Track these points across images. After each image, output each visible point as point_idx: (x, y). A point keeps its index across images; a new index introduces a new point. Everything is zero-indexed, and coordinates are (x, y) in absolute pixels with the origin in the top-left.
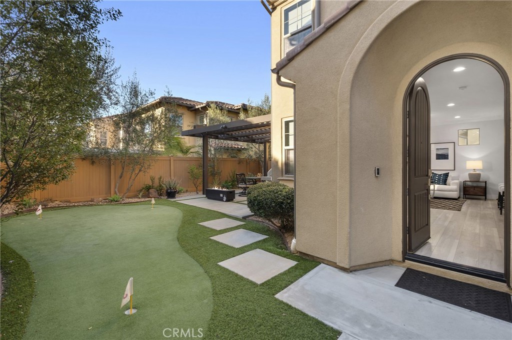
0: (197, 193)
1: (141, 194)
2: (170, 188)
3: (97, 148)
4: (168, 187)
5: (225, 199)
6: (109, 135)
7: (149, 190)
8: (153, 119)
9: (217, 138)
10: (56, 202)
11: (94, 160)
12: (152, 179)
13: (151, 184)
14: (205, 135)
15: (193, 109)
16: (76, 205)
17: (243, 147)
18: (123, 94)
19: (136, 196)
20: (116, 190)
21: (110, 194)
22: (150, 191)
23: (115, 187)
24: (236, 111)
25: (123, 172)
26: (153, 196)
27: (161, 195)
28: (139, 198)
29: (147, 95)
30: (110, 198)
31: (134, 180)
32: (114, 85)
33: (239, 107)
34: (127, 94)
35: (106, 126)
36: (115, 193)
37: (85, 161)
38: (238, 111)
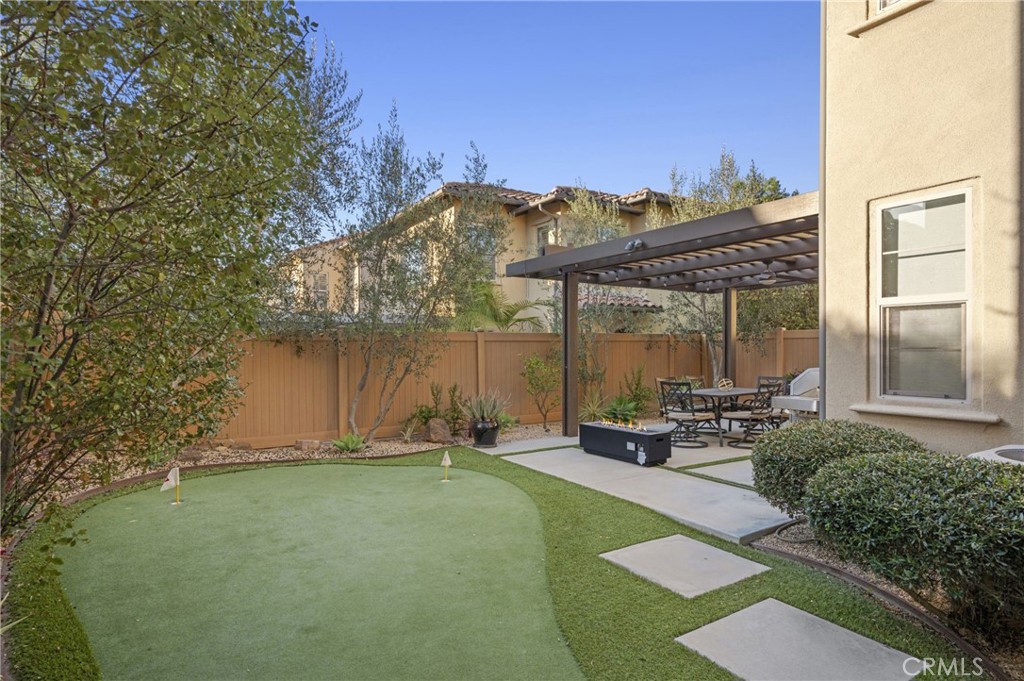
0: (547, 431)
1: (409, 430)
2: (483, 418)
3: (308, 313)
4: (478, 416)
5: (642, 457)
6: (333, 279)
7: (427, 419)
8: (435, 234)
9: (596, 280)
10: (220, 448)
11: (302, 344)
12: (436, 393)
13: (431, 404)
14: (571, 272)
15: (522, 209)
16: (262, 459)
17: (650, 304)
18: (365, 174)
19: (397, 436)
20: (352, 420)
21: (338, 429)
22: (432, 422)
23: (349, 413)
24: (631, 209)
25: (367, 373)
26: (439, 438)
27: (455, 434)
28: (406, 442)
29: (423, 170)
30: (338, 443)
31: (392, 395)
32: (346, 148)
33: (639, 198)
34: (376, 171)
35: (326, 257)
36: (349, 426)
37: (281, 347)
38: (637, 209)
